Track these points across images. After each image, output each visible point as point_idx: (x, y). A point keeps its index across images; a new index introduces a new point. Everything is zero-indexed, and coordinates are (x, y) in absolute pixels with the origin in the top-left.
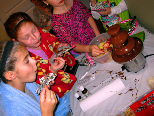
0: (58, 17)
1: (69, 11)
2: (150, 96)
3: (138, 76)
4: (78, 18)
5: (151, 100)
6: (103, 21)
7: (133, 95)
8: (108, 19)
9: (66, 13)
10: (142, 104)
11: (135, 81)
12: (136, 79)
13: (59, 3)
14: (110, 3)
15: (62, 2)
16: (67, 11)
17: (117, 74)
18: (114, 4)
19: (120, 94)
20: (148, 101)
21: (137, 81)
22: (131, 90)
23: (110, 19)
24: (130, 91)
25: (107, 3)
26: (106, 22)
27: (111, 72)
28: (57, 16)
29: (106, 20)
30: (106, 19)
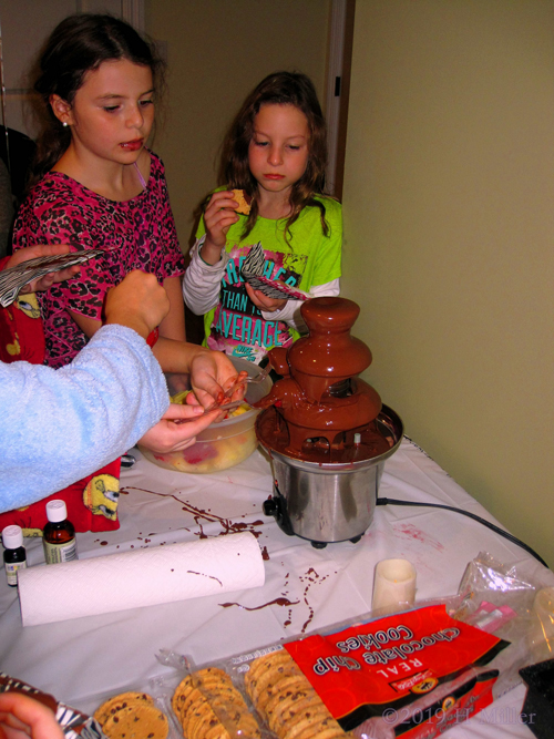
0: (81, 196)
1: (129, 202)
2: (380, 633)
3: (325, 563)
4: (147, 251)
5: (383, 647)
6: (218, 327)
7: (287, 623)
8: (244, 330)
9: (115, 203)
10: (343, 650)
11: (308, 576)
12: (311, 570)
13: (122, 144)
14: (285, 266)
15: (132, 150)
16: (122, 200)
17: (227, 527)
18: (294, 281)
19: (226, 605)
20: (373, 648)
21: (315, 580)
22: (282, 602)
23: (252, 330)
24: (276, 605)
25: (272, 264)
26: (230, 336)
27: (203, 512)
28: (77, 190)
29: (230, 330)
30: (235, 327)
